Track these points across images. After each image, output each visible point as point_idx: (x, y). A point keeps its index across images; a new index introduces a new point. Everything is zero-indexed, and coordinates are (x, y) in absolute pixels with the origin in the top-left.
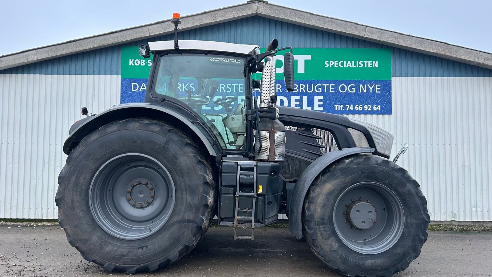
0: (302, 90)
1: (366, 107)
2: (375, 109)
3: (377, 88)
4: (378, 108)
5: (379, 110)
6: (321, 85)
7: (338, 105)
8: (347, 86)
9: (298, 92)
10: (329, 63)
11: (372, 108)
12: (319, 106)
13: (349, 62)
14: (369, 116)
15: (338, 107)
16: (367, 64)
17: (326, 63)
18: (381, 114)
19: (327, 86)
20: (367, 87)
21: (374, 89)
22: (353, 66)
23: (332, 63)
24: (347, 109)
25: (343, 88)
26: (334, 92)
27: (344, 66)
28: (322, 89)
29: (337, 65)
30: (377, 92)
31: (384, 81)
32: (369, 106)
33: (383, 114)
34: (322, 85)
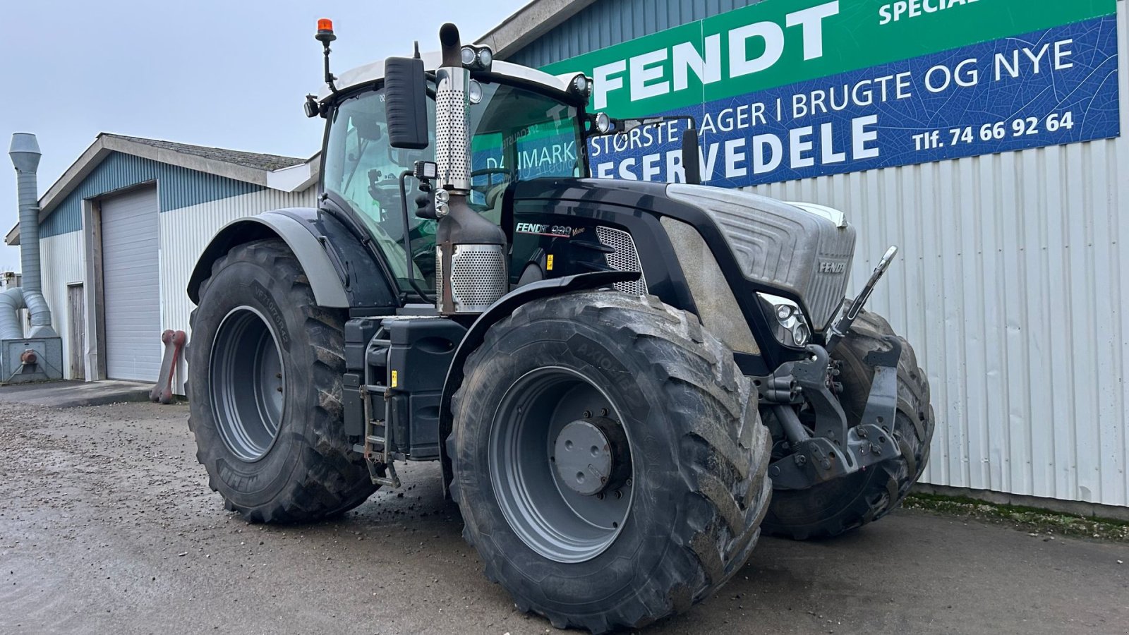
0: (817, 106)
1: (1018, 125)
2: (1053, 126)
3: (1058, 55)
4: (1065, 122)
5: (1069, 127)
6: (869, 82)
7: (923, 132)
8: (949, 69)
9: (807, 114)
10: (891, 11)
11: (1042, 125)
12: (868, 145)
14: (1030, 154)
15: (922, 140)
17: (882, 12)
18: (1076, 140)
19: (886, 81)
20: (1023, 57)
21: (1047, 61)
23: (900, 8)
24: (954, 143)
25: (938, 79)
26: (909, 95)
27: (939, 8)
28: (873, 94)
29: (916, 10)
30: (1058, 67)
31: (1085, 22)
32: (1028, 120)
33: (1086, 140)
34: (872, 82)
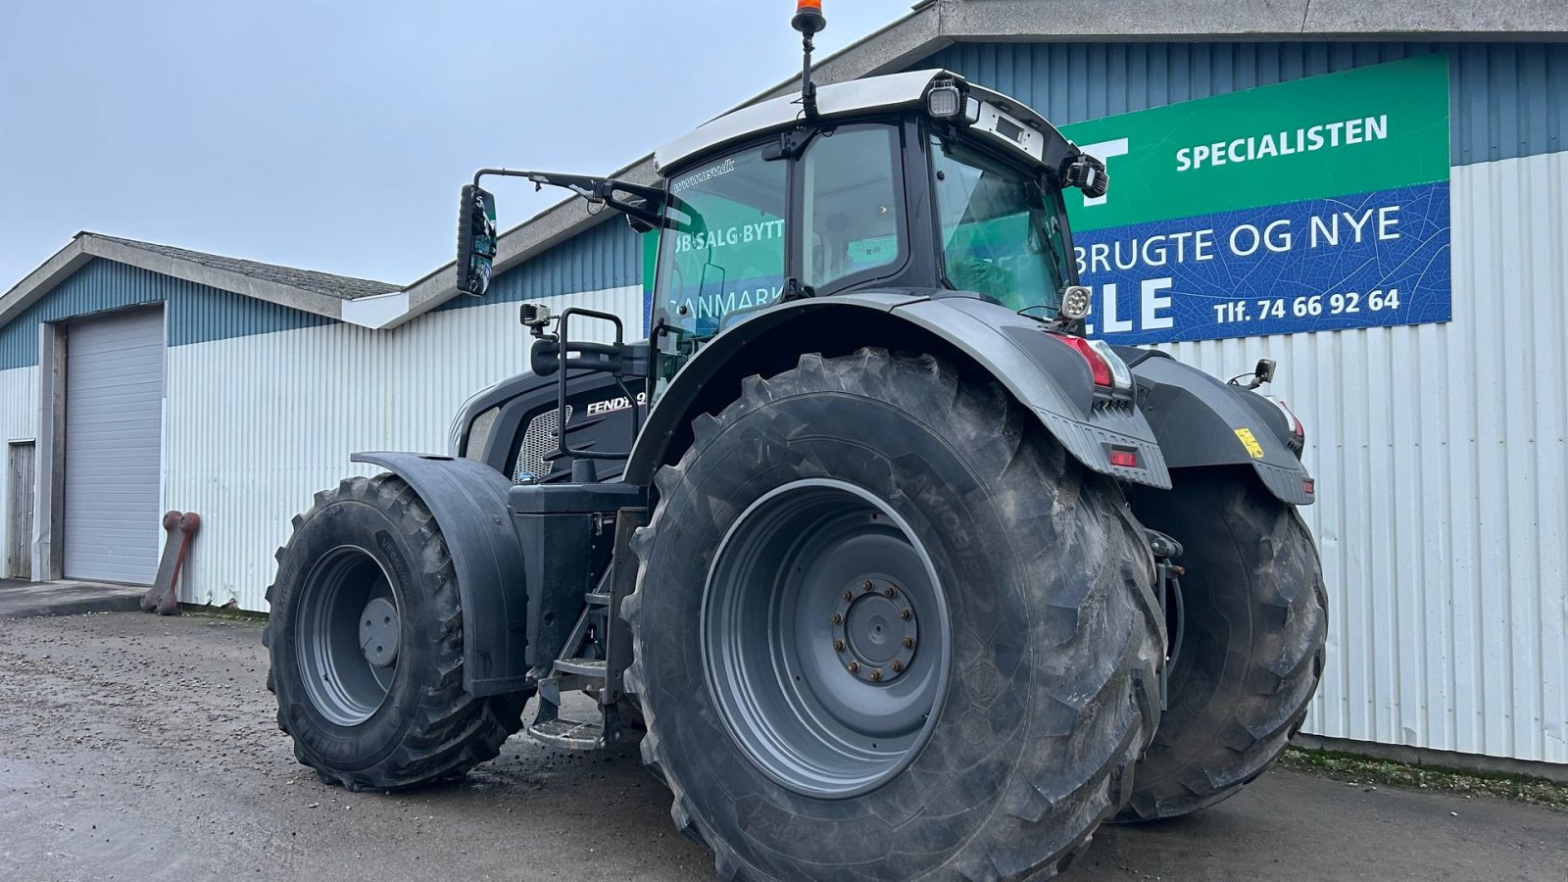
0: (1099, 262)
1: (1337, 300)
2: (1376, 304)
3: (1383, 223)
4: (1390, 300)
5: (1395, 307)
6: (1163, 238)
7: (1227, 302)
8: (1258, 228)
9: (1086, 271)
10: (1190, 156)
11: (1363, 303)
12: (1160, 313)
13: (1268, 138)
14: (1350, 335)
15: (1226, 312)
16: (1342, 132)
17: (1180, 157)
18: (1402, 323)
19: (1184, 238)
20: (1343, 222)
21: (1371, 228)
22: (1284, 151)
23: (1201, 153)
24: (1263, 316)
25: (1245, 240)
26: (1211, 257)
27: (1246, 158)
28: (1168, 253)
29: (1220, 158)
30: (1383, 236)
31: (1413, 188)
32: (1348, 295)
33: (1414, 323)
34: (1167, 238)
